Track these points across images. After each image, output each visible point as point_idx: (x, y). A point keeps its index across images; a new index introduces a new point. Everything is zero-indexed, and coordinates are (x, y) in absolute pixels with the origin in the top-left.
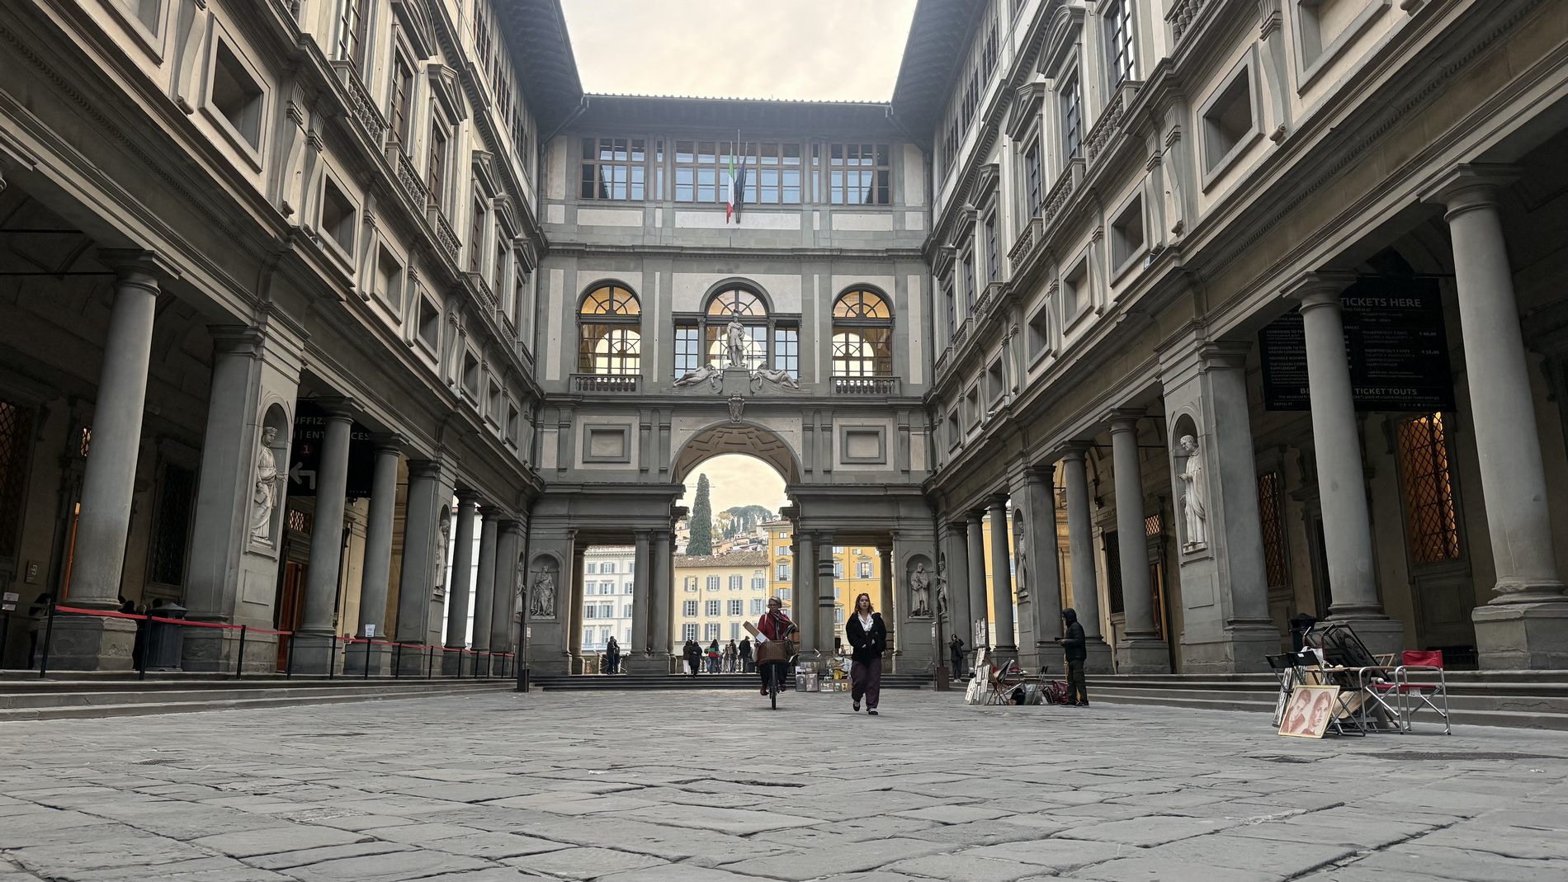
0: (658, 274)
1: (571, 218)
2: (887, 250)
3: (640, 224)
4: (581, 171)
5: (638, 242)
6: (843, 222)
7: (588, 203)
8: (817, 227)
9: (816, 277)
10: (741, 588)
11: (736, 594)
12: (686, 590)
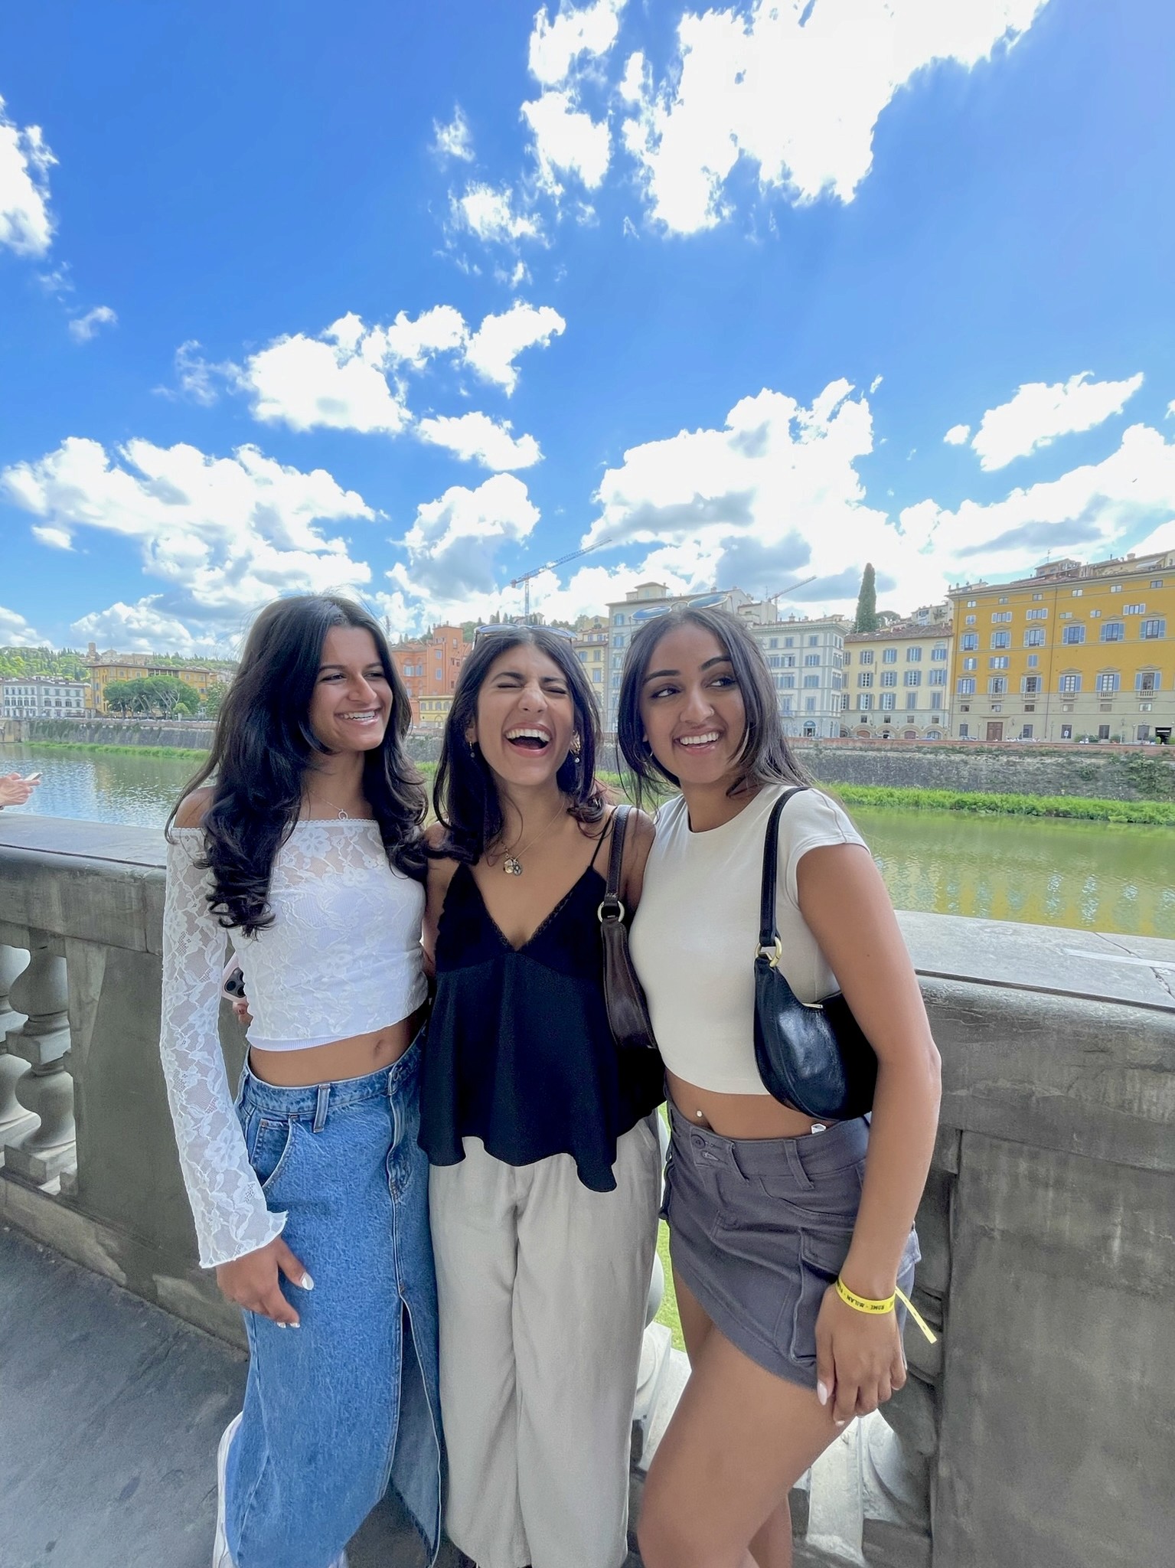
10: (919, 659)
11: (914, 666)
12: (861, 663)
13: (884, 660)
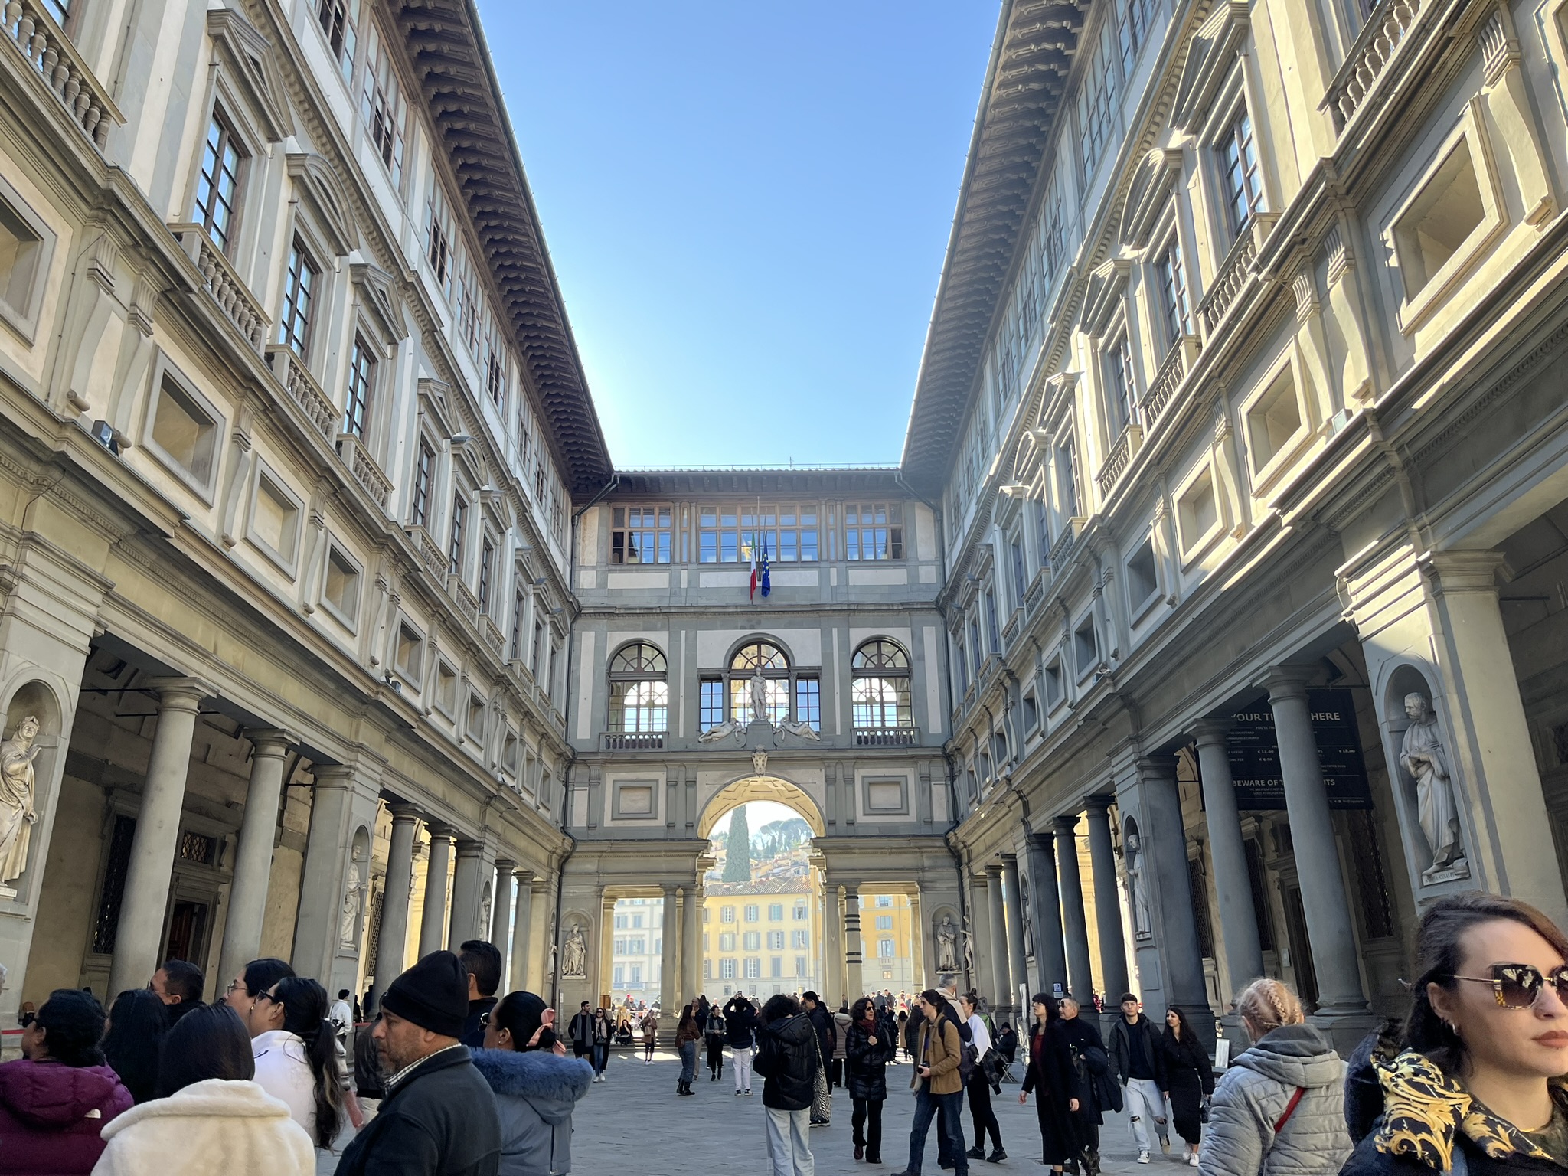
0: (683, 633)
1: (602, 584)
2: (902, 604)
3: (666, 585)
4: (611, 538)
5: (665, 603)
6: (859, 577)
7: (618, 568)
8: (834, 582)
9: (835, 631)
10: (781, 918)
11: (776, 925)
12: (722, 921)
13: (746, 919)
